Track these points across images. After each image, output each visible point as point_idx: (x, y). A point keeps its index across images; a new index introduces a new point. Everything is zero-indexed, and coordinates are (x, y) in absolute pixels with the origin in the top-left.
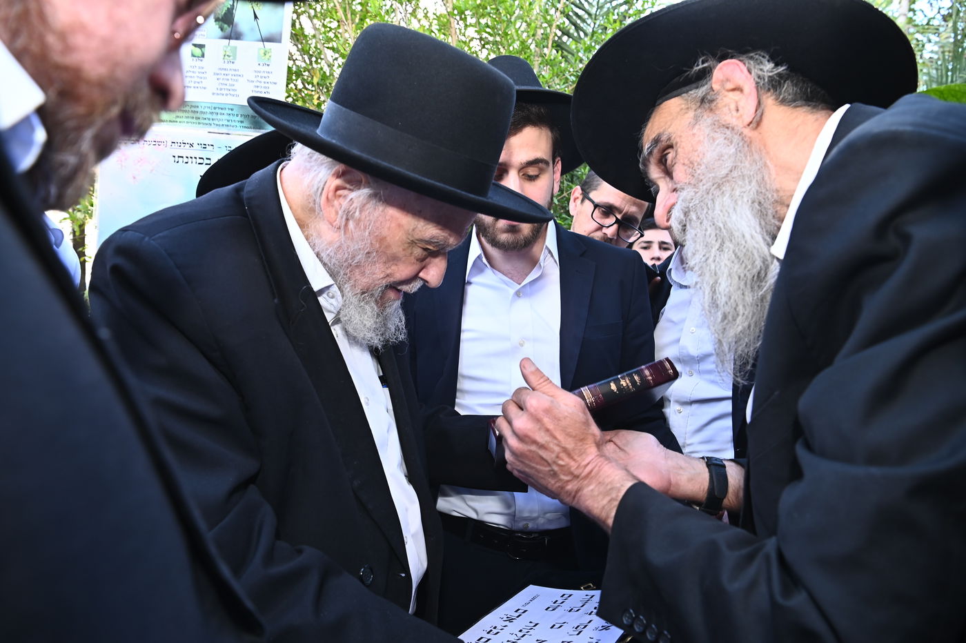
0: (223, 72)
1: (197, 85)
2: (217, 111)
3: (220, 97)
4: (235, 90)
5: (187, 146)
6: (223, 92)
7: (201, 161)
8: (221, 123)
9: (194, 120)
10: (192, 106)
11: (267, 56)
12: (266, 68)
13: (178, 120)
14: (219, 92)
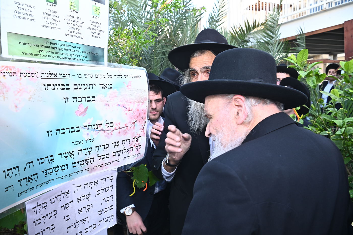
0: (71, 18)
1: (53, 26)
2: (70, 48)
3: (71, 37)
4: (80, 34)
5: (53, 76)
6: (72, 34)
7: (63, 87)
8: (73, 57)
9: (54, 55)
10: (51, 43)
11: (98, 12)
12: (97, 20)
13: (42, 54)
14: (70, 33)
